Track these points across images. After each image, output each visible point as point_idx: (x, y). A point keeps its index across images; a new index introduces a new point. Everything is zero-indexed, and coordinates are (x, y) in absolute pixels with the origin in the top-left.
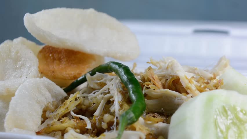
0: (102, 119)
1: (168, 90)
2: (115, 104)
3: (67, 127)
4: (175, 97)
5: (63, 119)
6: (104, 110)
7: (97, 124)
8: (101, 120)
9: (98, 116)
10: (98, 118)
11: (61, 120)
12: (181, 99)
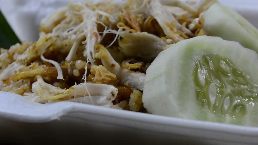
0: (74, 65)
1: (145, 33)
2: (87, 48)
3: (36, 75)
4: (154, 41)
5: (32, 65)
6: (77, 53)
7: (69, 71)
8: (73, 67)
9: (70, 61)
10: (70, 63)
11: (30, 66)
12: (159, 44)
